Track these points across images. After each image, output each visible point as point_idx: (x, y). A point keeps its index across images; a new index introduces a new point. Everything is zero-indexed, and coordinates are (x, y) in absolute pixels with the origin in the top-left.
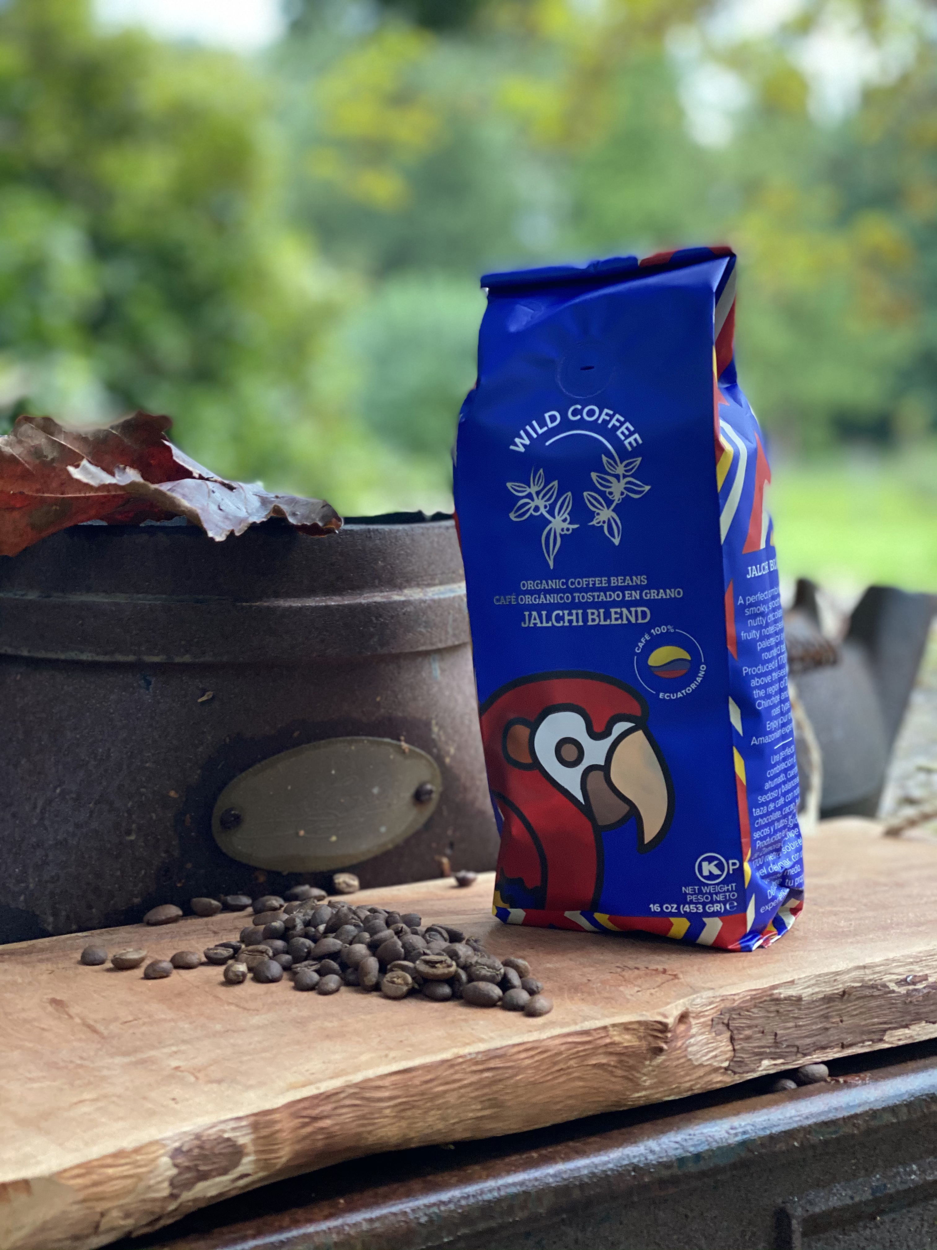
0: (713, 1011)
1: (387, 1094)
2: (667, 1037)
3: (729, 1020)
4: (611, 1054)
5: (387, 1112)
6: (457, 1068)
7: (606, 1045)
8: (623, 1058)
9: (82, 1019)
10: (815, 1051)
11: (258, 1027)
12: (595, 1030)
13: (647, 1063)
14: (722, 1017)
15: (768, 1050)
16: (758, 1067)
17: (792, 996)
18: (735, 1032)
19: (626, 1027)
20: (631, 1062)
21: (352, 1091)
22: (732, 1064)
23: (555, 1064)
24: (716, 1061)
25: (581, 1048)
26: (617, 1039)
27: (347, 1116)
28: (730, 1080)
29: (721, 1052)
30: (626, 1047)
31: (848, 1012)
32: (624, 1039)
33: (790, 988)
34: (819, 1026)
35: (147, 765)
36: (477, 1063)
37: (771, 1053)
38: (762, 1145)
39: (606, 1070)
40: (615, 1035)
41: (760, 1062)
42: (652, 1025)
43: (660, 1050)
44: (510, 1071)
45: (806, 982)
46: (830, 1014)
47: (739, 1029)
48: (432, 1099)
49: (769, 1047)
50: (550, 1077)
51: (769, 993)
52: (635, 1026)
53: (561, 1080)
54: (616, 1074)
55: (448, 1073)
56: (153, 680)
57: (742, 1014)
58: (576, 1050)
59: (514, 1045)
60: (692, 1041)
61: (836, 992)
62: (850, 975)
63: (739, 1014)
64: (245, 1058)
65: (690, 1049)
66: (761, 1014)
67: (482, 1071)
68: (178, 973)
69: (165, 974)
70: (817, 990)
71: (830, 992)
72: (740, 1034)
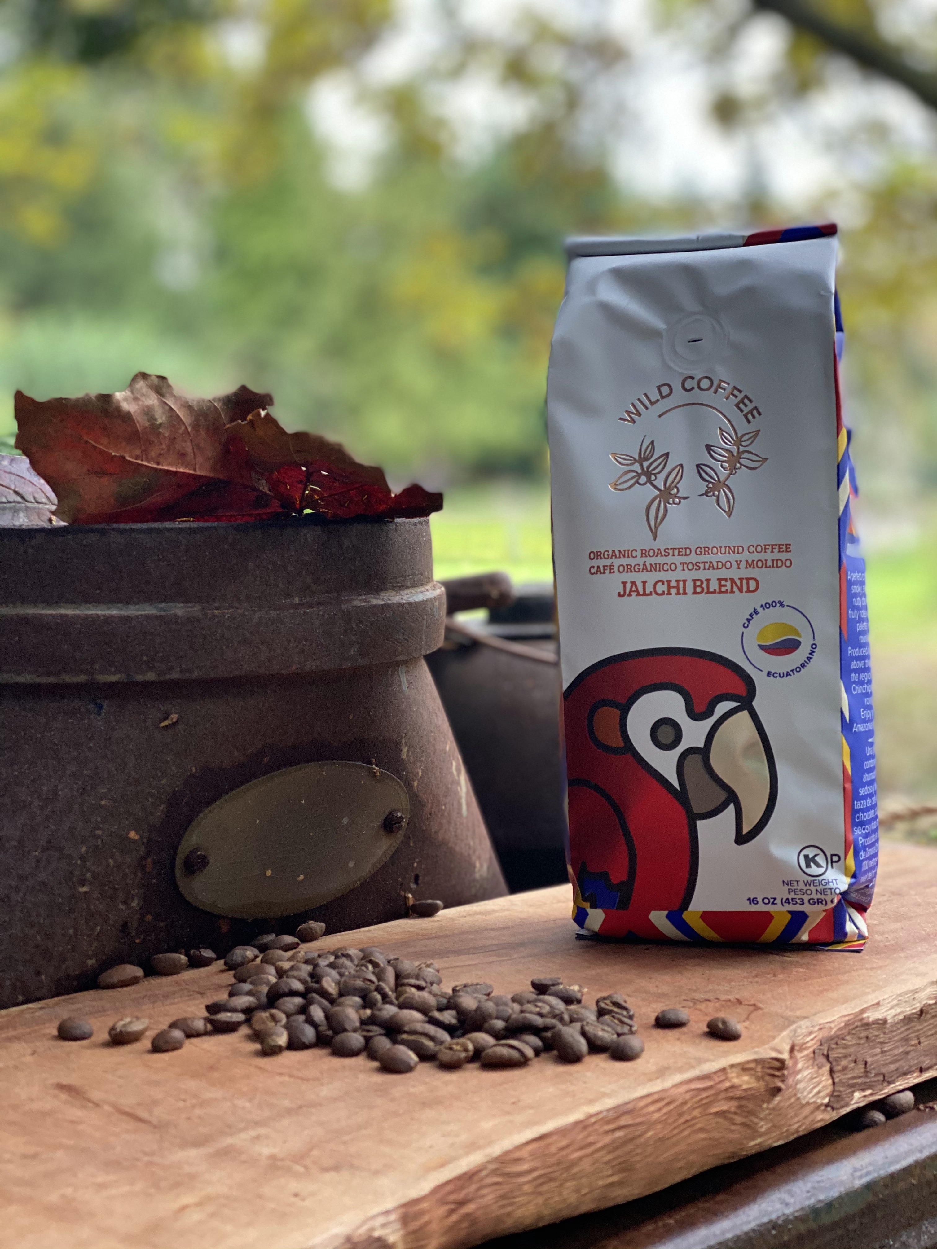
0: (813, 1042)
1: (525, 1167)
2: (784, 1075)
3: (828, 1051)
4: (732, 1098)
5: (526, 1188)
6: (591, 1129)
7: (726, 1090)
8: (744, 1102)
9: (113, 1105)
10: (898, 1077)
11: (335, 1100)
12: (716, 1073)
13: (765, 1106)
14: (822, 1047)
15: (859, 1081)
16: (851, 1100)
17: (879, 1019)
18: (834, 1063)
19: (743, 1068)
20: (751, 1105)
21: (491, 1167)
22: (832, 1099)
23: (681, 1115)
24: (819, 1098)
25: (704, 1095)
26: (736, 1081)
27: (489, 1197)
28: (831, 1116)
29: (824, 1087)
30: (745, 1090)
31: (924, 1032)
32: (744, 1081)
33: (876, 1011)
34: (901, 1050)
35: (103, 803)
36: (609, 1122)
37: (862, 1084)
38: (886, 1186)
39: (726, 1118)
40: (733, 1078)
41: (852, 1095)
42: (769, 1063)
43: (779, 1090)
44: (641, 1128)
45: (889, 1003)
46: (909, 1036)
47: (838, 1059)
48: (568, 1169)
49: (859, 1077)
50: (676, 1132)
51: (860, 1017)
52: (752, 1065)
53: (686, 1133)
54: (735, 1122)
55: (580, 1136)
56: (105, 704)
57: (839, 1043)
58: (698, 1098)
59: (642, 1098)
60: (799, 1077)
61: (914, 1011)
62: (925, 992)
63: (837, 1044)
64: (346, 1138)
65: (799, 1086)
66: (854, 1042)
67: (614, 1130)
68: (191, 1043)
69: (178, 1045)
70: (899, 1010)
71: (909, 1013)
72: (838, 1065)
